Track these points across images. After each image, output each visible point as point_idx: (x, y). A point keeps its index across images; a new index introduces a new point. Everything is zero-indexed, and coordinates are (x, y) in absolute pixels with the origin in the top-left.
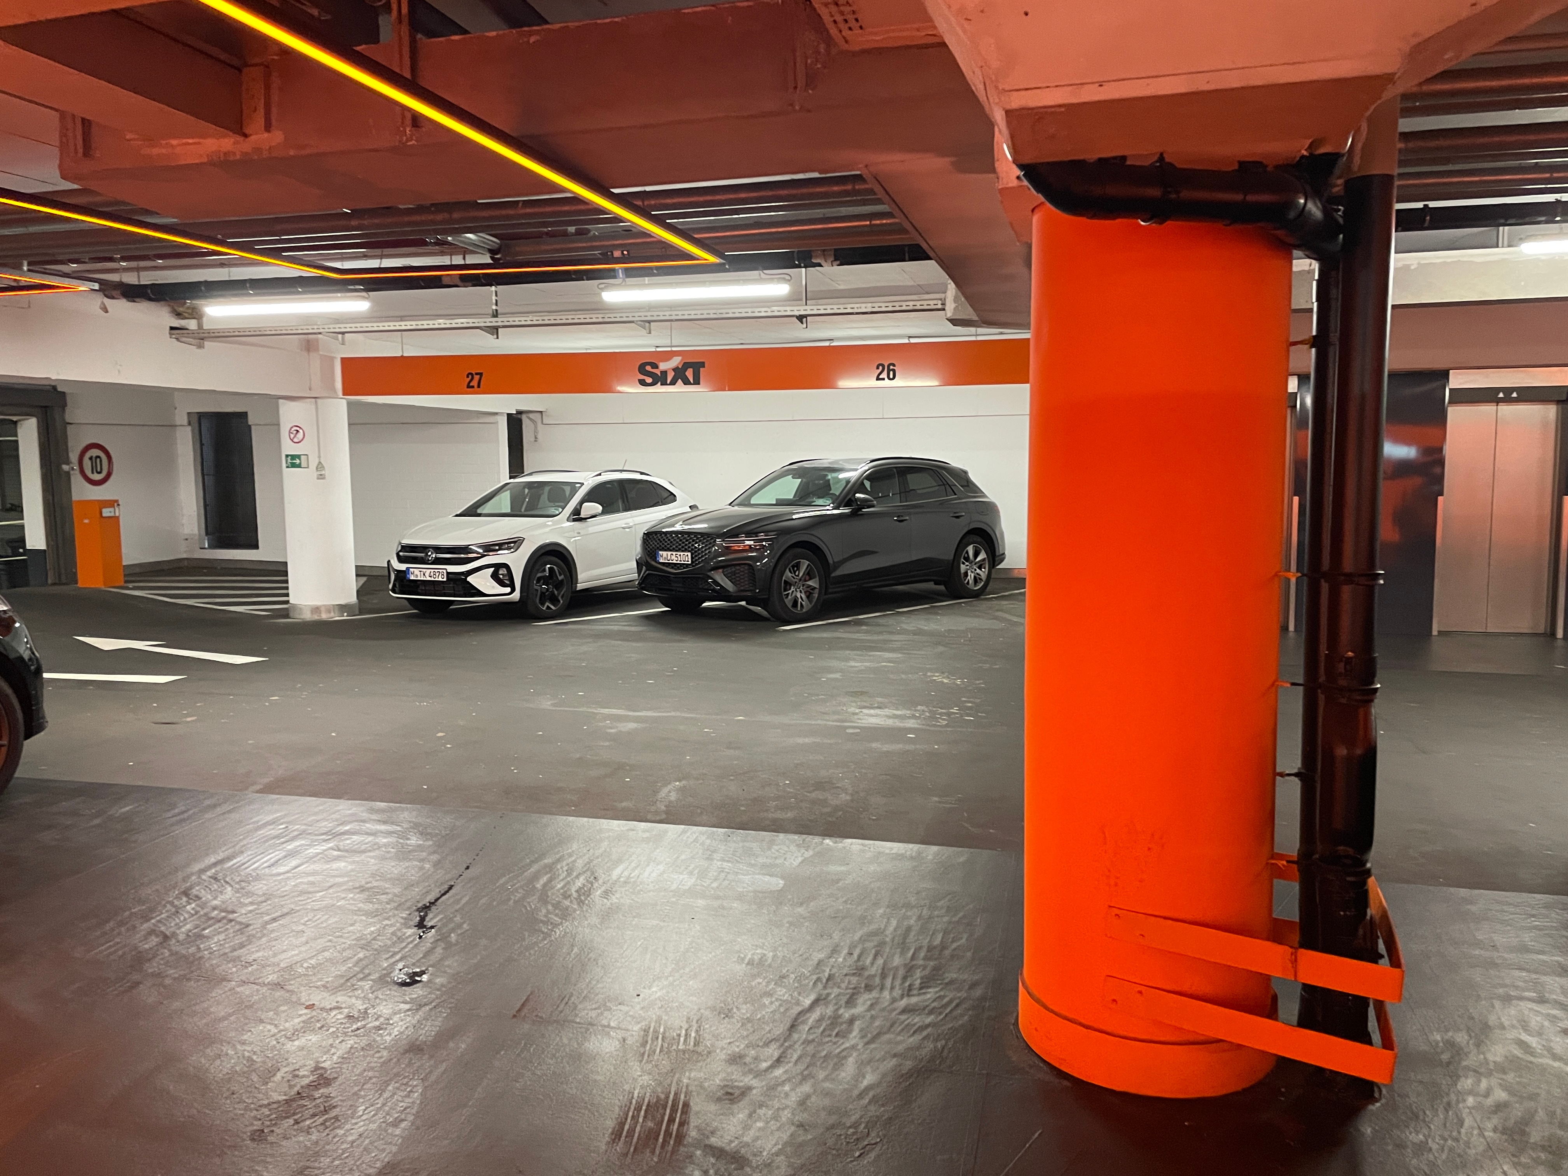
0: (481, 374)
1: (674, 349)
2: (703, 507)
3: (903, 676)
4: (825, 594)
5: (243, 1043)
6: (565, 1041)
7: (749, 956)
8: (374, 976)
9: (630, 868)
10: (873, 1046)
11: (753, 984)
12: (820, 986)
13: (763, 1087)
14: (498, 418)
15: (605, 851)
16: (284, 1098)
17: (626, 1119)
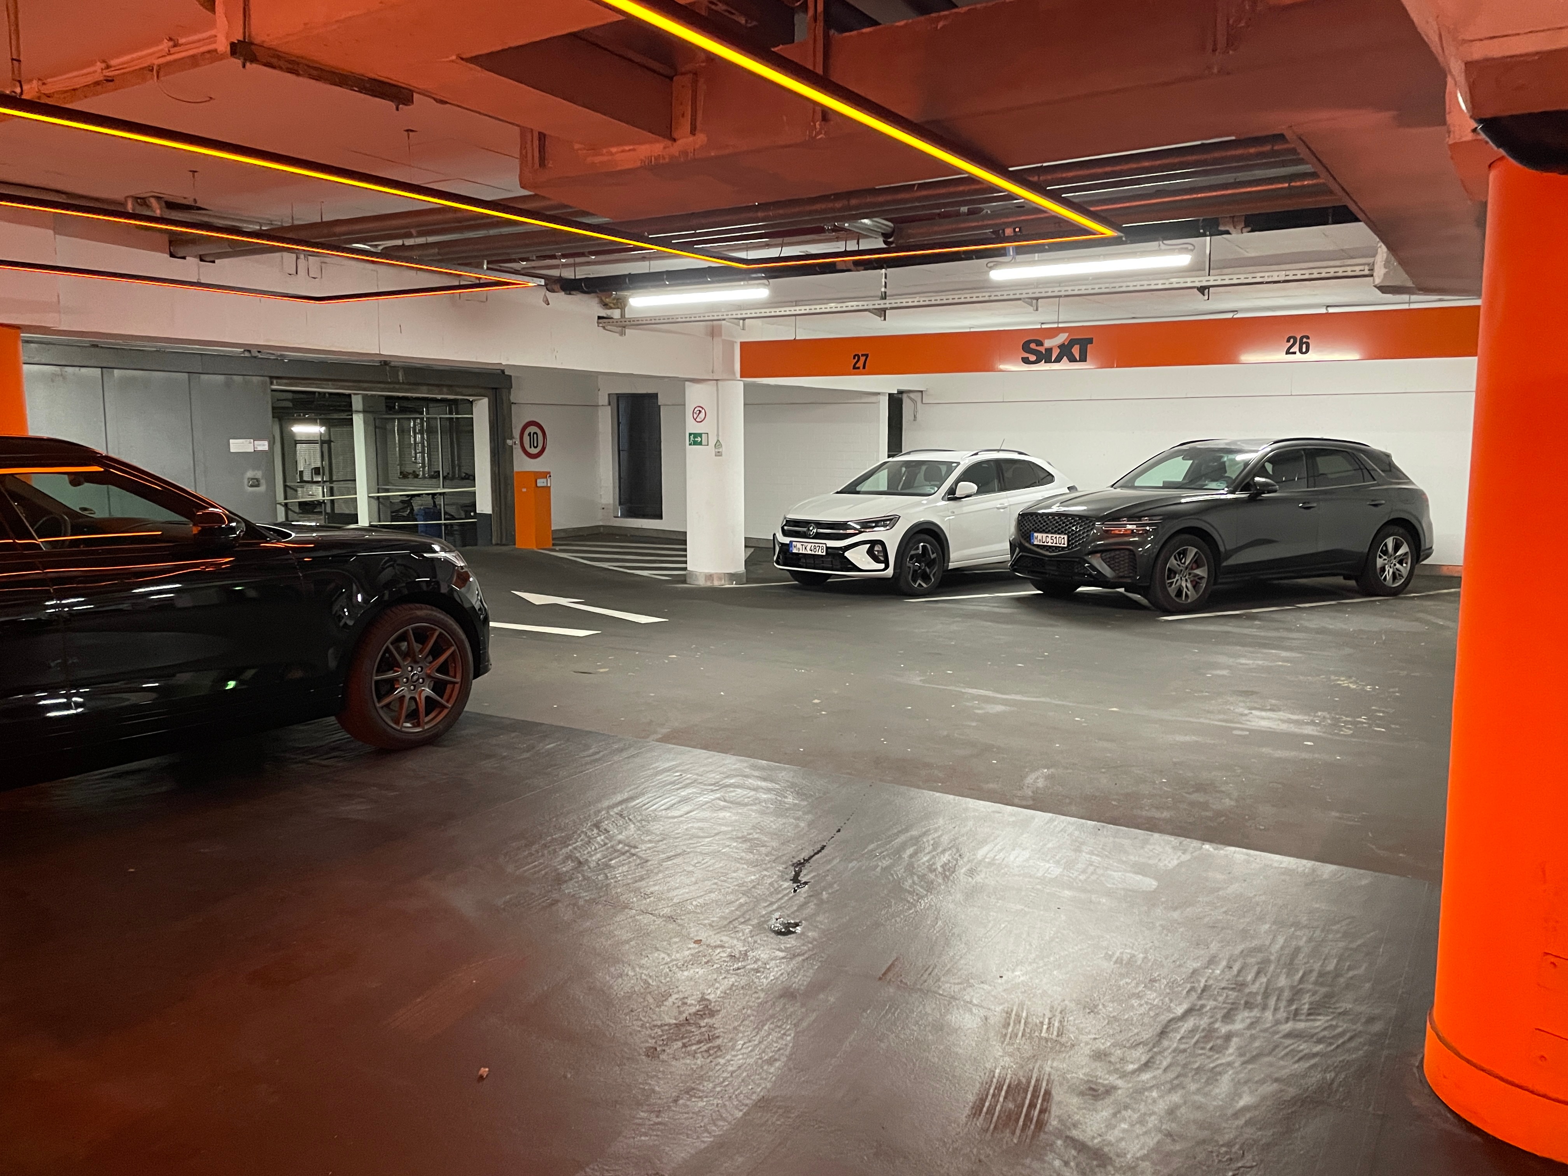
0: (867, 356)
1: (1061, 325)
2: (1082, 489)
3: (1301, 678)
4: (1215, 584)
5: (641, 967)
6: (929, 1010)
7: (1118, 954)
8: (755, 921)
9: (996, 849)
10: (1250, 1067)
11: (1121, 983)
12: (1194, 995)
13: (1128, 1089)
14: (881, 397)
15: (971, 830)
16: (674, 1021)
17: (987, 1096)
